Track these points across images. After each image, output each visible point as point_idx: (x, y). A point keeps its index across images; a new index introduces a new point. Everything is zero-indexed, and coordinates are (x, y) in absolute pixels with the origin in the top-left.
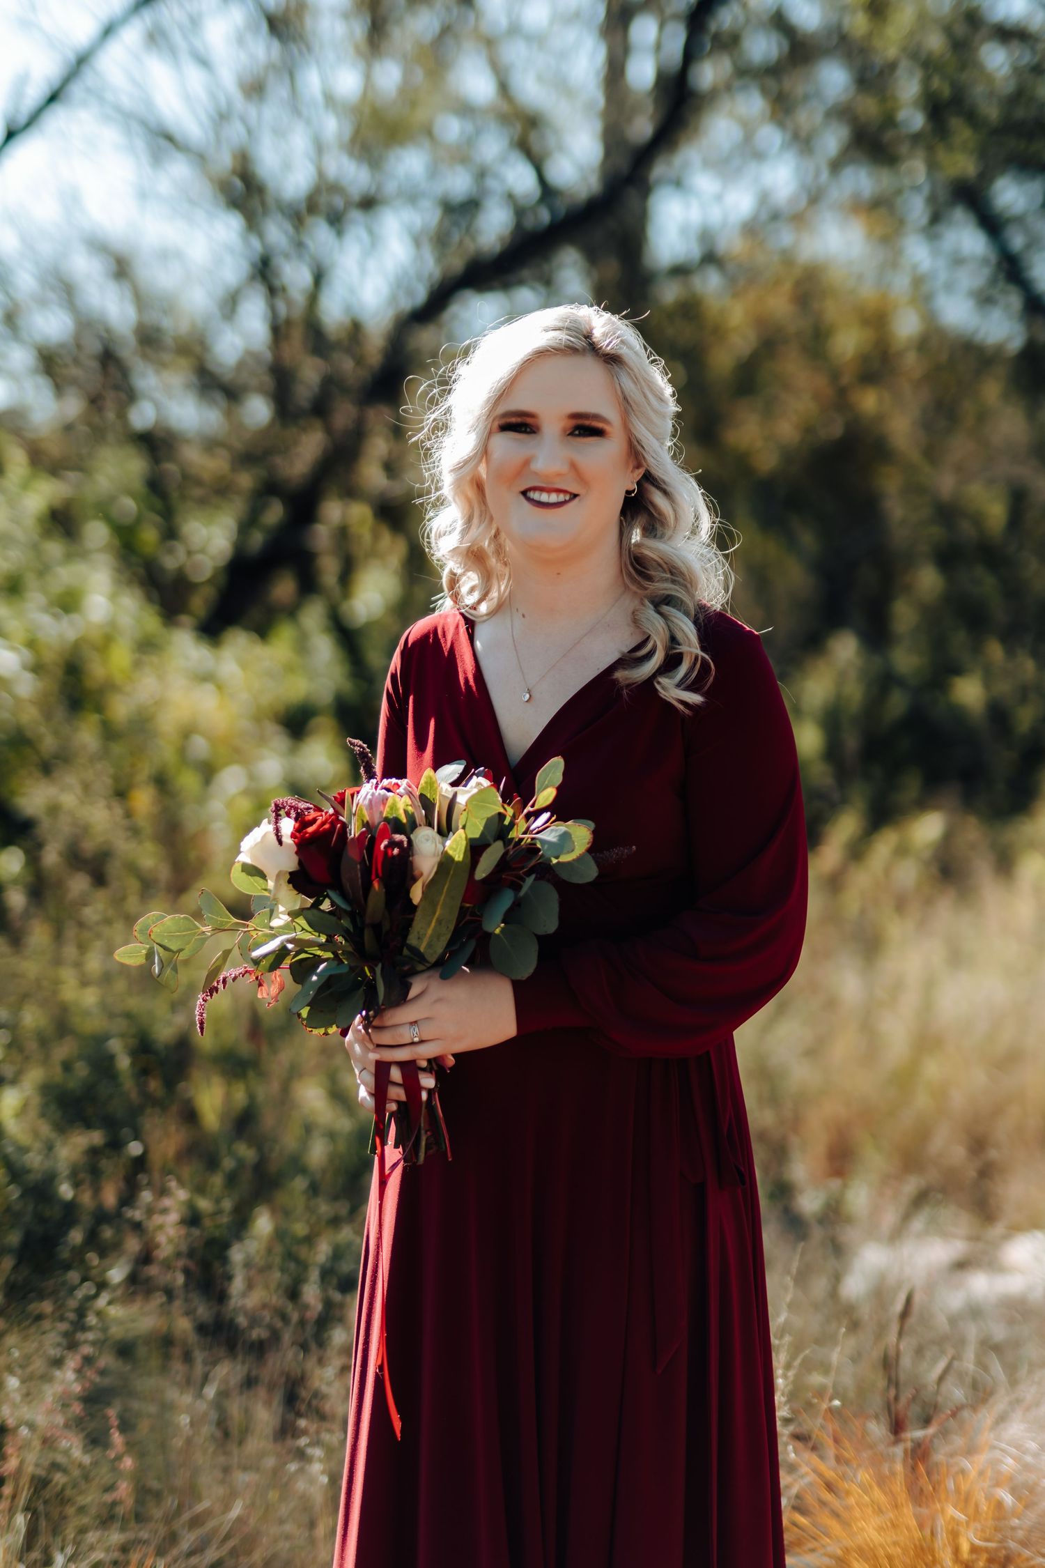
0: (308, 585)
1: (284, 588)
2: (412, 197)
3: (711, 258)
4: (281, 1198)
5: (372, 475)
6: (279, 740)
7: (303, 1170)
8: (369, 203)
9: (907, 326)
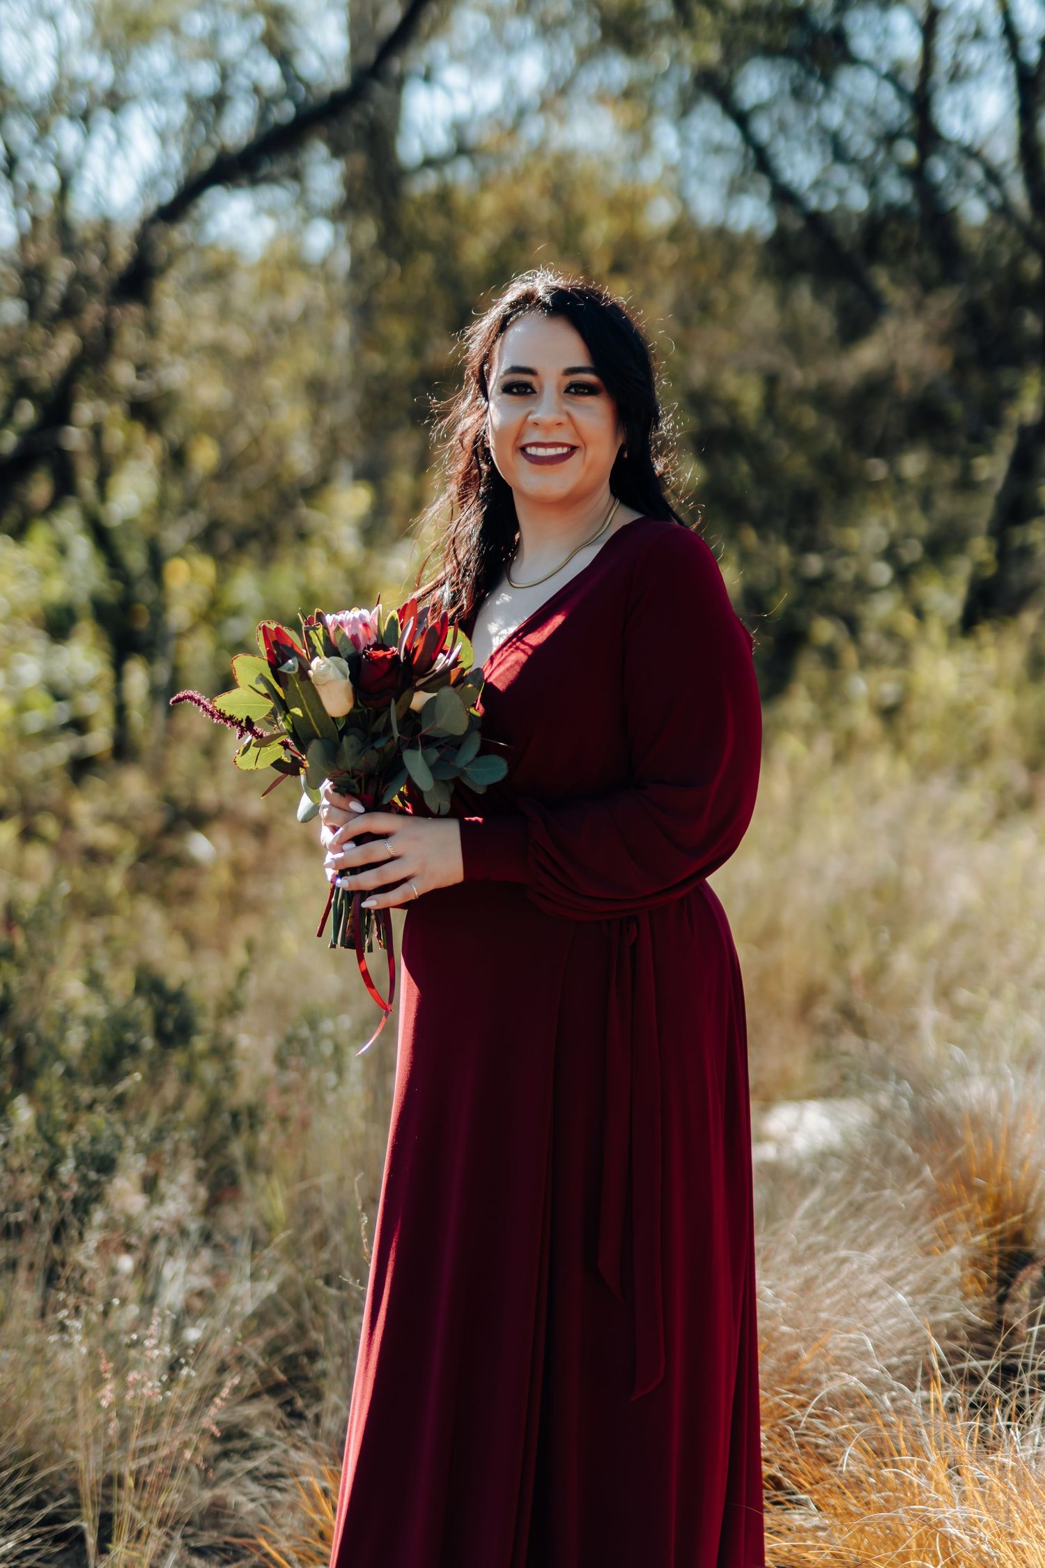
0: (65, 487)
1: (40, 489)
2: (158, 96)
3: (462, 150)
4: (41, 1085)
5: (123, 373)
6: (38, 642)
7: (59, 1057)
8: (115, 101)
9: (660, 214)
